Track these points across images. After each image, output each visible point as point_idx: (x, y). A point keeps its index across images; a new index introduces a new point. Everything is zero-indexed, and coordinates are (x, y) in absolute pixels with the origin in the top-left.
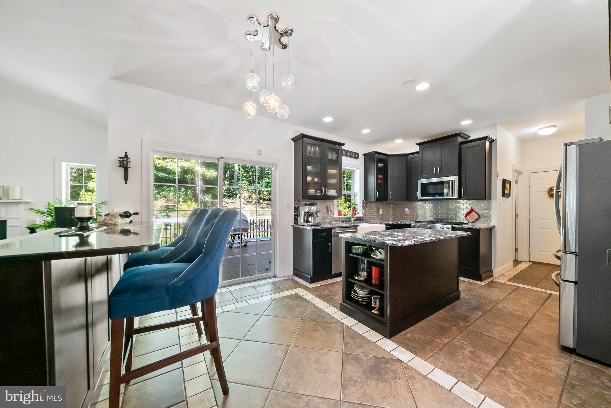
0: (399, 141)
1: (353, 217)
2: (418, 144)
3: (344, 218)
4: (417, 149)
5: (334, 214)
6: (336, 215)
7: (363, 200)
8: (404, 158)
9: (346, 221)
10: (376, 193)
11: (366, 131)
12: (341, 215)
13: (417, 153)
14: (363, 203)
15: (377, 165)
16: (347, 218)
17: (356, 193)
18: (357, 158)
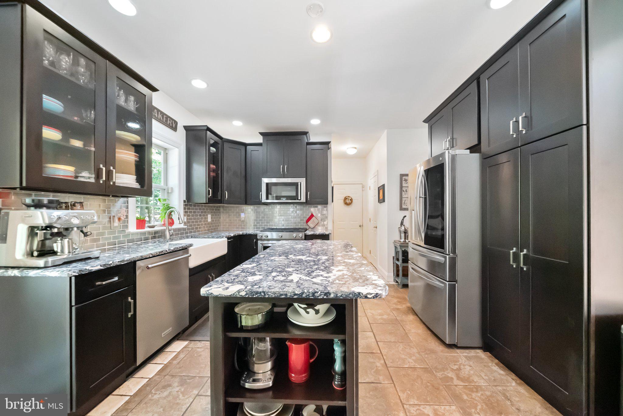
0: (238, 123)
1: (169, 230)
2: (261, 134)
3: (149, 233)
4: (260, 139)
5: (127, 227)
6: (132, 228)
7: (184, 201)
8: (243, 148)
9: (154, 237)
10: (209, 191)
11: (199, 84)
12: (144, 228)
13: (260, 145)
14: (186, 205)
15: (209, 149)
16: (156, 232)
17: (172, 189)
18: (175, 129)
